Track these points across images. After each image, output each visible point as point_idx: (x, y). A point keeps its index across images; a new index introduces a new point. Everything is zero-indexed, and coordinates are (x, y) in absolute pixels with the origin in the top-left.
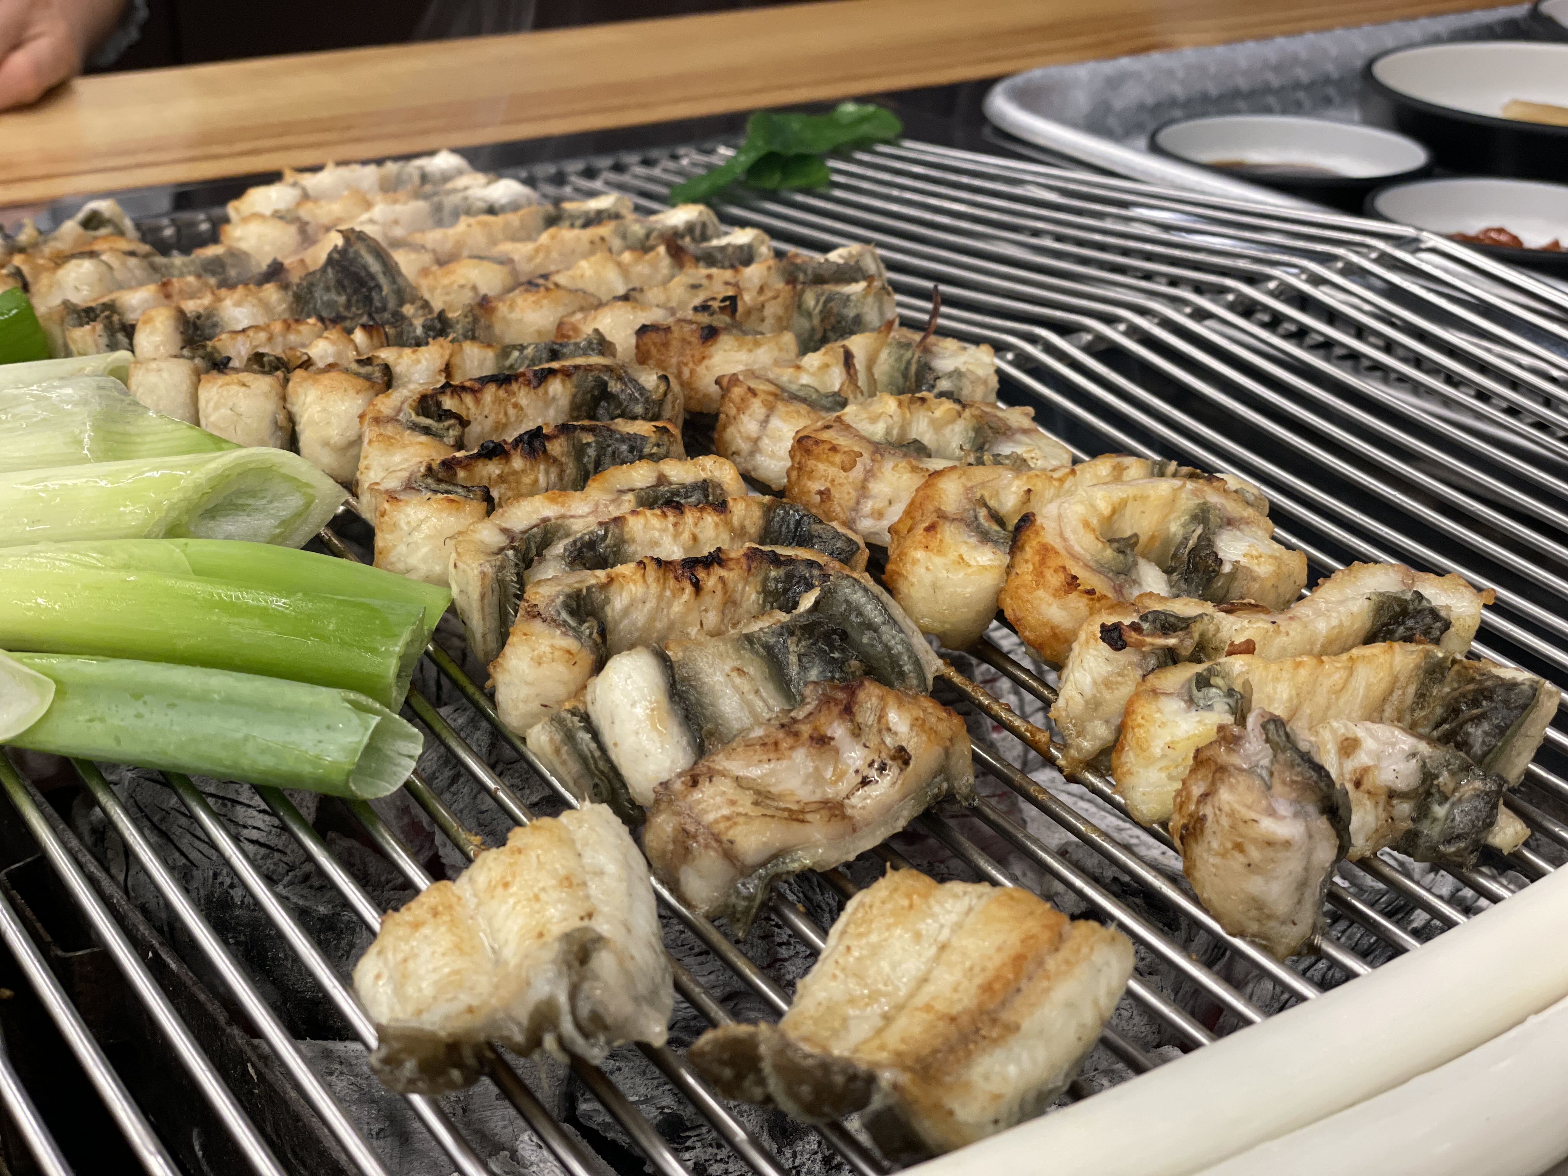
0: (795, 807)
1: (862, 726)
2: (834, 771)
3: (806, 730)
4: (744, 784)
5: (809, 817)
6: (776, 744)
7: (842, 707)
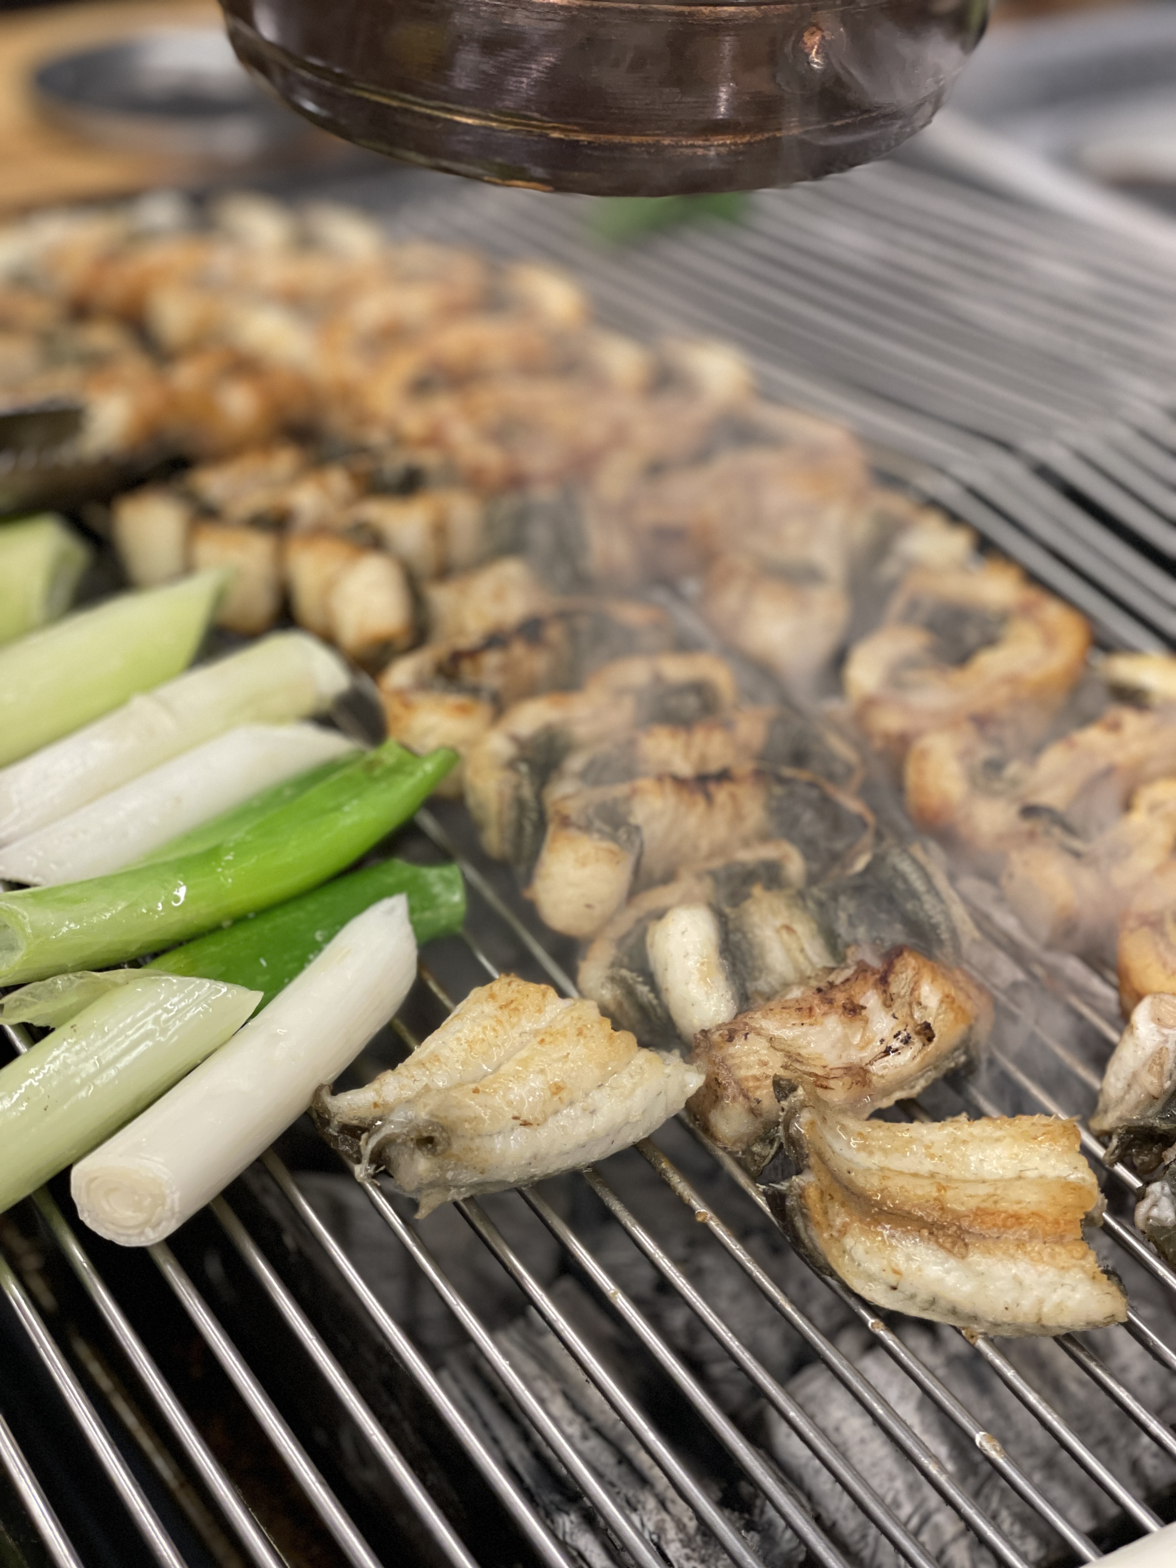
0: (820, 1072)
1: (894, 997)
2: (862, 1037)
3: (840, 998)
4: (776, 1045)
5: (832, 1083)
6: (811, 1009)
7: (877, 976)
